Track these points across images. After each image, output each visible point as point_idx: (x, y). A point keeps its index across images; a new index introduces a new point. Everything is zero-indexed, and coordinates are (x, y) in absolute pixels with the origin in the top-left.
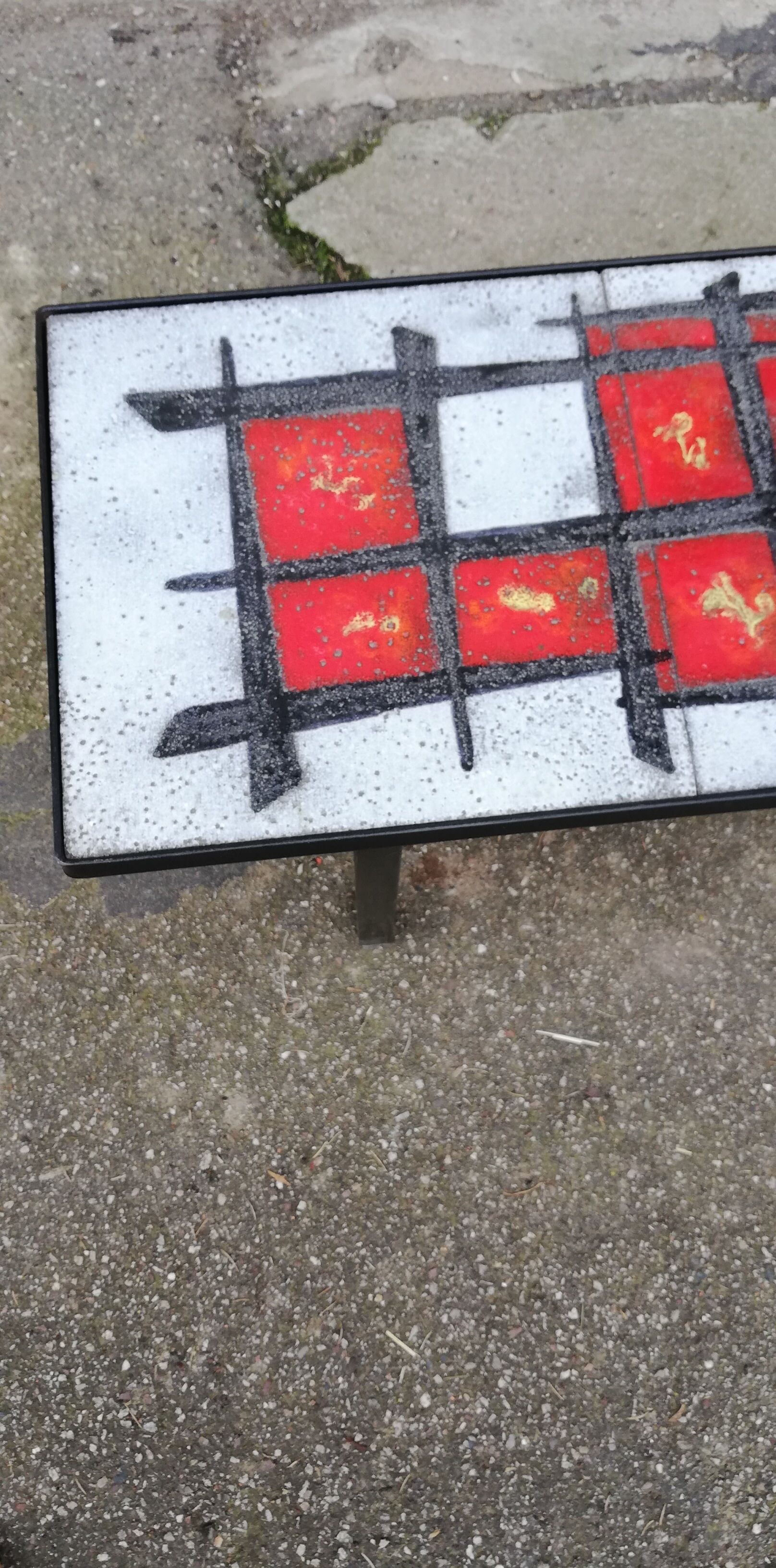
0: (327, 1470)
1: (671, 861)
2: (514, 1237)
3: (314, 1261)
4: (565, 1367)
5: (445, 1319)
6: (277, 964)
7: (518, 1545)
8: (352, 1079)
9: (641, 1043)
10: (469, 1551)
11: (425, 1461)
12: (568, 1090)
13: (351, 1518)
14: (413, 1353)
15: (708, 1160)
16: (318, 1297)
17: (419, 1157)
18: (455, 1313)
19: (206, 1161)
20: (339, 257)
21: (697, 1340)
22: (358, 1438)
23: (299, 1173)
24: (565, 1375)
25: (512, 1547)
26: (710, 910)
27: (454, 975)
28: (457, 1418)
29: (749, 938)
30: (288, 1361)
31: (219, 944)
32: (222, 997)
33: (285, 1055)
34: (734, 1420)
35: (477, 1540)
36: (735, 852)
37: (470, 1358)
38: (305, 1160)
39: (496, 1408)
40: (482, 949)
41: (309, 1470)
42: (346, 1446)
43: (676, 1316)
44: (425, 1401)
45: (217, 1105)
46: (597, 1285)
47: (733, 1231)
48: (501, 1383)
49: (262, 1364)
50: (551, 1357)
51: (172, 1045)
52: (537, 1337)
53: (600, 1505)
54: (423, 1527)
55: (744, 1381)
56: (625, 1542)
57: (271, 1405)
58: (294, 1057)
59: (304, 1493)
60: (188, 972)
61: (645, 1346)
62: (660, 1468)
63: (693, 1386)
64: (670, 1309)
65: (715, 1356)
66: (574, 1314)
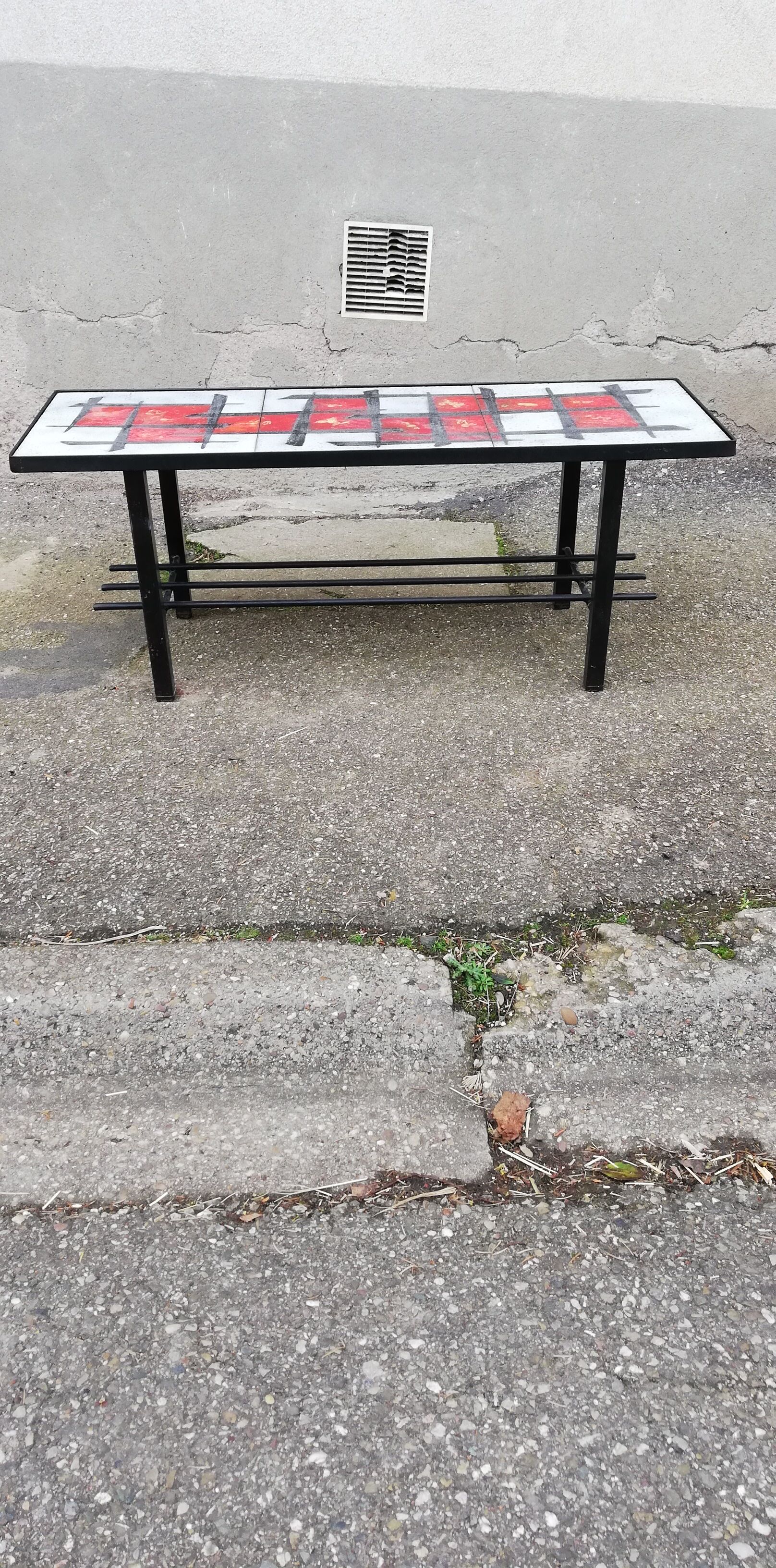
0: (30, 869)
1: (304, 694)
2: (170, 799)
3: (56, 802)
4: (182, 842)
5: (120, 824)
6: (79, 715)
7: (129, 902)
8: (104, 749)
9: (267, 746)
10: (99, 904)
11: (87, 870)
12: (221, 758)
13: (35, 887)
14: (97, 834)
15: (290, 782)
16: (53, 813)
17: (130, 774)
18: (126, 822)
19: (13, 768)
20: (206, 548)
21: (263, 838)
22: (52, 859)
23: (61, 776)
24: (181, 845)
25: (125, 903)
26: (320, 708)
27: (174, 722)
28: (113, 856)
29: (338, 717)
30: (26, 832)
31: (53, 709)
32: (46, 723)
33: (71, 741)
34: (274, 866)
35: (106, 901)
36: (340, 693)
37: (129, 837)
38: (66, 772)
39: (137, 854)
40: (192, 715)
41: (19, 868)
42: (44, 861)
43: (252, 829)
44: (97, 850)
45: (27, 754)
46: (212, 817)
47: (295, 804)
48: (143, 846)
49: (9, 832)
50: (176, 838)
51: (12, 735)
52: (170, 833)
53: (184, 893)
54: (75, 894)
55: (284, 853)
56: (194, 908)
57: (9, 845)
58: (77, 742)
59: (13, 875)
60: (33, 715)
61: (232, 838)
62: (224, 880)
63: (254, 853)
64: (249, 827)
65: (271, 844)
66: (195, 826)
